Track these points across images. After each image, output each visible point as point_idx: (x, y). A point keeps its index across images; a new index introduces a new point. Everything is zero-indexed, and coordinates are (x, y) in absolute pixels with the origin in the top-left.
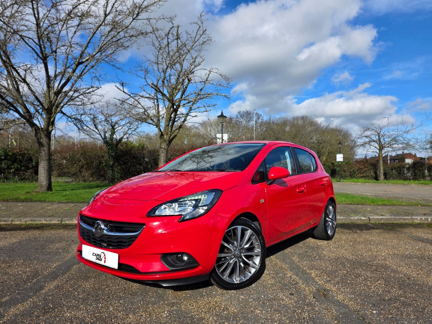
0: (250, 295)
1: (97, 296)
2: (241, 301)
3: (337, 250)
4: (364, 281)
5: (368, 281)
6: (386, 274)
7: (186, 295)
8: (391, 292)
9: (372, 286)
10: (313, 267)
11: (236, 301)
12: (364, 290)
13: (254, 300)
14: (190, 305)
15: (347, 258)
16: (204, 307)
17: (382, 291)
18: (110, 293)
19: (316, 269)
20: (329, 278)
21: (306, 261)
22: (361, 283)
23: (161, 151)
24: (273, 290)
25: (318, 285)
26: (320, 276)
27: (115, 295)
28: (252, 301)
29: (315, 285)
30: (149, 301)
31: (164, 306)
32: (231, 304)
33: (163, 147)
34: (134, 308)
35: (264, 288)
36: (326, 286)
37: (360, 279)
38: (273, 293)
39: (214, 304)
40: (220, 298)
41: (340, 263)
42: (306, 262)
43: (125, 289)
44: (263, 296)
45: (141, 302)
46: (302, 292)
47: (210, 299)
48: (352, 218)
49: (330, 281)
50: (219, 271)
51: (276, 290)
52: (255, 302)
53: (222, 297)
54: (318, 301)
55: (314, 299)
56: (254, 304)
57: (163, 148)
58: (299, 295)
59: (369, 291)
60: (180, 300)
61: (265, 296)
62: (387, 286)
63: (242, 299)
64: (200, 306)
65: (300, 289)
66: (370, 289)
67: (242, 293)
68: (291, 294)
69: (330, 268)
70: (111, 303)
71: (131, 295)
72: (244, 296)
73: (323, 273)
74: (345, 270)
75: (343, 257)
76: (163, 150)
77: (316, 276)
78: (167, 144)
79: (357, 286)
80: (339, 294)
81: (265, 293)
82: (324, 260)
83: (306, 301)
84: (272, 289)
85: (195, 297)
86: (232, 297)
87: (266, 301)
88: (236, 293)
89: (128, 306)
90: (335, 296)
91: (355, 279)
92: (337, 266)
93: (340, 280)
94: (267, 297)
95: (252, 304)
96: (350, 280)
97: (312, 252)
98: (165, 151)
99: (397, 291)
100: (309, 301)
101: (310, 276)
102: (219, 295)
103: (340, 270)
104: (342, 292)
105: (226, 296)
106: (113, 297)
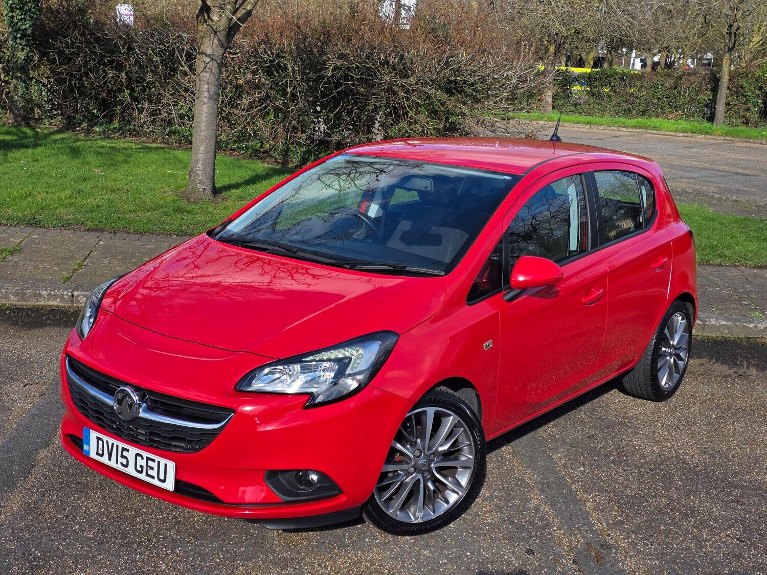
0: (442, 549)
1: (124, 536)
2: (423, 562)
3: (670, 434)
4: (696, 528)
5: (705, 528)
6: (756, 510)
7: (310, 542)
8: (744, 558)
9: (709, 541)
10: (594, 483)
11: (414, 561)
12: (688, 549)
13: (450, 561)
14: (320, 565)
15: (684, 462)
16: (348, 571)
17: (724, 555)
18: (149, 531)
19: (599, 491)
20: (621, 516)
21: (583, 465)
22: (688, 532)
23: (202, 66)
24: (492, 540)
25: (593, 532)
26: (602, 511)
27: (160, 534)
28: (445, 564)
29: (587, 531)
30: (235, 552)
31: (268, 565)
32: (403, 567)
33: (209, 52)
34: (208, 567)
35: (473, 534)
36: (609, 535)
37: (691, 521)
38: (491, 546)
39: (367, 566)
40: (380, 553)
41: (664, 475)
42: (582, 469)
43: (178, 522)
44: (468, 554)
45: (218, 553)
46: (553, 547)
47: (360, 553)
48: (751, 326)
49: (622, 522)
50: (380, 498)
51: (499, 540)
52: (452, 566)
53: (384, 550)
54: (580, 571)
55: (575, 566)
56: (449, 569)
57: (207, 55)
58: (544, 555)
59: (698, 552)
60: (298, 553)
61: (474, 554)
62: (742, 541)
63: (427, 558)
64: (340, 569)
65: (550, 539)
66: (701, 548)
67: (427, 543)
68: (528, 552)
69: (632, 489)
70: (158, 554)
71: (194, 537)
72: (430, 552)
73: (612, 500)
74: (666, 497)
75: (677, 457)
76: (208, 60)
77: (595, 510)
78: (219, 40)
79: (677, 538)
80: (631, 556)
81: (474, 546)
82: (626, 465)
83: (555, 569)
84: (490, 536)
85: (329, 547)
86: (405, 551)
87: (475, 564)
88: (413, 543)
89: (193, 561)
90: (620, 562)
91: (680, 521)
92: (651, 485)
93: (646, 521)
94: (477, 557)
95: (446, 569)
96: (666, 524)
97: (605, 439)
98: (215, 65)
99: (757, 555)
100: (563, 569)
101: (581, 509)
102: (377, 545)
103: (655, 496)
104: (639, 552)
105: (393, 550)
106: (158, 541)
